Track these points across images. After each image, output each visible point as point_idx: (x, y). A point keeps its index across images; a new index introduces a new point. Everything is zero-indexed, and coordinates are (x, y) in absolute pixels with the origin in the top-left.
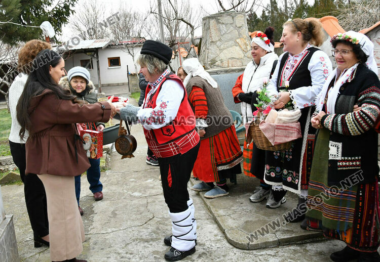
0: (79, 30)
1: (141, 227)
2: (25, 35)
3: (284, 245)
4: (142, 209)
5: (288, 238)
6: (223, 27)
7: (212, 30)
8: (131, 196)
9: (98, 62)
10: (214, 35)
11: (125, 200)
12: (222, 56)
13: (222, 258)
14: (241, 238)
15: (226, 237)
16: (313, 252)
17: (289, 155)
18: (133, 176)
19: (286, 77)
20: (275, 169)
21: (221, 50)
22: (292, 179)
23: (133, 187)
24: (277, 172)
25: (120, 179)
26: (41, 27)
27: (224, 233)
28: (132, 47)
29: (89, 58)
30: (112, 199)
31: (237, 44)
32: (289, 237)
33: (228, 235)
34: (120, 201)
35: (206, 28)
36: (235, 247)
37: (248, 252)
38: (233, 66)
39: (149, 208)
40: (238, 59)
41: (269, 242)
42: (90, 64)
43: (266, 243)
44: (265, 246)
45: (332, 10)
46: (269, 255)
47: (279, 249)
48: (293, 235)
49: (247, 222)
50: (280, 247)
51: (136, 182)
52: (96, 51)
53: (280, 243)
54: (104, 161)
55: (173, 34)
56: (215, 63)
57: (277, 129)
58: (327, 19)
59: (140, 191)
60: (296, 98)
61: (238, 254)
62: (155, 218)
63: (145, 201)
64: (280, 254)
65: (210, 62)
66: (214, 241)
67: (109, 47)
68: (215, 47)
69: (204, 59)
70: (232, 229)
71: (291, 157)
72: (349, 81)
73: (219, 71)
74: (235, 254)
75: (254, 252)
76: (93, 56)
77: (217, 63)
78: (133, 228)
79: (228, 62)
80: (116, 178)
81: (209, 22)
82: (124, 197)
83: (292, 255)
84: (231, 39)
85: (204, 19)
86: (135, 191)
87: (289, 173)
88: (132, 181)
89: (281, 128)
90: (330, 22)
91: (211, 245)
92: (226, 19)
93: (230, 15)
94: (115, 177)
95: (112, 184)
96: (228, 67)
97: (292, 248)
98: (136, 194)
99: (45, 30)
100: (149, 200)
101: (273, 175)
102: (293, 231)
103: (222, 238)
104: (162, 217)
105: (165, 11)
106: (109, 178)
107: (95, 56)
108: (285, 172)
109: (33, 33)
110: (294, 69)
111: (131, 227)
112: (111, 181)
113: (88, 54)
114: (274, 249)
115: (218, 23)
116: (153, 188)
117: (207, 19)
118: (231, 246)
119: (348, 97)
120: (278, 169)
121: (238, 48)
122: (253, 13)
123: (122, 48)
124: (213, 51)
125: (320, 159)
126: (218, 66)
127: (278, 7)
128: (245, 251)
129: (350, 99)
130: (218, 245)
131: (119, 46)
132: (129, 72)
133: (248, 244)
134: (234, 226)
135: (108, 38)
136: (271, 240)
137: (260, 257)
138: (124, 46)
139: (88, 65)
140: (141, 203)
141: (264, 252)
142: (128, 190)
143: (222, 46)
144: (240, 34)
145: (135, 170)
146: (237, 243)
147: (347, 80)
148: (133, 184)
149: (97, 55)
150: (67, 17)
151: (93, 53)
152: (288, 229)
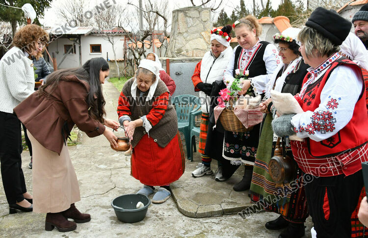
0: (65, 17)
1: (103, 195)
2: (7, 15)
3: (227, 215)
4: (106, 180)
5: (231, 209)
6: (190, 20)
7: (180, 22)
8: (97, 168)
9: (80, 47)
10: (182, 27)
11: (90, 171)
12: (188, 46)
13: (171, 224)
14: (190, 208)
15: (177, 207)
16: (252, 221)
17: (247, 134)
18: (102, 150)
19: (243, 67)
20: (234, 146)
21: (187, 41)
22: (251, 154)
23: (101, 160)
24: (236, 149)
25: (89, 152)
26: (23, 8)
27: (176, 203)
28: (112, 36)
29: (72, 43)
30: (80, 170)
31: (202, 36)
32: (232, 207)
33: (179, 205)
34: (86, 172)
35: (176, 20)
36: (184, 215)
37: (195, 219)
38: (196, 56)
39: (111, 179)
40: (202, 50)
41: (214, 211)
42: (72, 49)
43: (211, 212)
44: (211, 215)
45: (292, 15)
46: (213, 223)
47: (223, 218)
48: (236, 206)
49: (197, 194)
50: (224, 216)
51: (103, 156)
52: (78, 37)
53: (224, 213)
54: (76, 136)
55: (152, 27)
56: (181, 52)
57: (249, 114)
58: (280, 18)
59: (106, 164)
60: (256, 85)
61: (186, 221)
62: (116, 188)
63: (109, 173)
64: (223, 222)
65: (176, 52)
66: (167, 209)
67: (92, 34)
68: (182, 38)
69: (172, 48)
70: (183, 199)
71: (249, 135)
72: (294, 72)
73: (183, 59)
74: (184, 221)
75: (201, 220)
76: (76, 41)
77: (182, 53)
78: (95, 196)
79: (193, 52)
80: (86, 152)
81: (178, 15)
82: (91, 168)
83: (233, 224)
84: (197, 32)
85: (174, 12)
86: (102, 164)
87: (247, 149)
88: (100, 155)
89: (252, 112)
90: (282, 22)
91: (164, 213)
92: (194, 13)
93: (197, 10)
94: (84, 151)
95: (81, 157)
96: (193, 56)
97: (234, 217)
98: (102, 166)
99: (27, 12)
100: (113, 172)
101: (232, 151)
102: (236, 203)
103: (174, 207)
104: (122, 187)
105: (146, 5)
106: (80, 152)
107: (78, 42)
108: (244, 148)
109: (15, 14)
110: (250, 60)
111: (93, 195)
112: (80, 154)
113: (71, 39)
114: (218, 218)
115: (186, 16)
116: (118, 162)
117: (176, 12)
118: (181, 215)
119: (292, 86)
120: (237, 146)
121: (202, 40)
122: (223, 13)
123: (104, 36)
124: (180, 41)
125: (265, 140)
126: (183, 55)
127: (246, 9)
128: (193, 219)
129: (294, 88)
130: (170, 213)
131: (101, 35)
132: (109, 59)
133: (196, 213)
134: (185, 197)
135: (91, 27)
136: (216, 210)
137: (205, 225)
138: (105, 35)
139: (70, 49)
140: (106, 174)
141: (209, 220)
142: (95, 162)
143: (188, 37)
144: (205, 28)
145: (104, 145)
146: (186, 212)
147: (293, 71)
148: (100, 158)
149: (80, 41)
150: (49, 2)
151: (76, 39)
152: (233, 201)
